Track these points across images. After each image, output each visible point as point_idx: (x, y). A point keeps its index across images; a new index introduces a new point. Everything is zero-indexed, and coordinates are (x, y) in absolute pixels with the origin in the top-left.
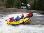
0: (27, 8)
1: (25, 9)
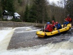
0: (15, 19)
1: (11, 20)
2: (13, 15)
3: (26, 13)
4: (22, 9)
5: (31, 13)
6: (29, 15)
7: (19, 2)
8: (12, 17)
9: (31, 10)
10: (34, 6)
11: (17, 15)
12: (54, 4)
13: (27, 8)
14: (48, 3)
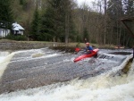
2: (11, 28)
3: (35, 23)
4: (28, 16)
5: (44, 23)
6: (40, 27)
7: (21, 3)
8: (9, 31)
9: (44, 19)
10: (49, 10)
11: (17, 27)
13: (36, 15)
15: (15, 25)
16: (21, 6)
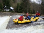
1: (8, 11)
3: (17, 7)
4: (15, 5)
5: (20, 7)
9: (20, 6)
10: (22, 3)
11: (12, 8)
12: (34, 2)
13: (18, 4)
14: (31, 1)
15: (11, 7)
16: (13, 2)
